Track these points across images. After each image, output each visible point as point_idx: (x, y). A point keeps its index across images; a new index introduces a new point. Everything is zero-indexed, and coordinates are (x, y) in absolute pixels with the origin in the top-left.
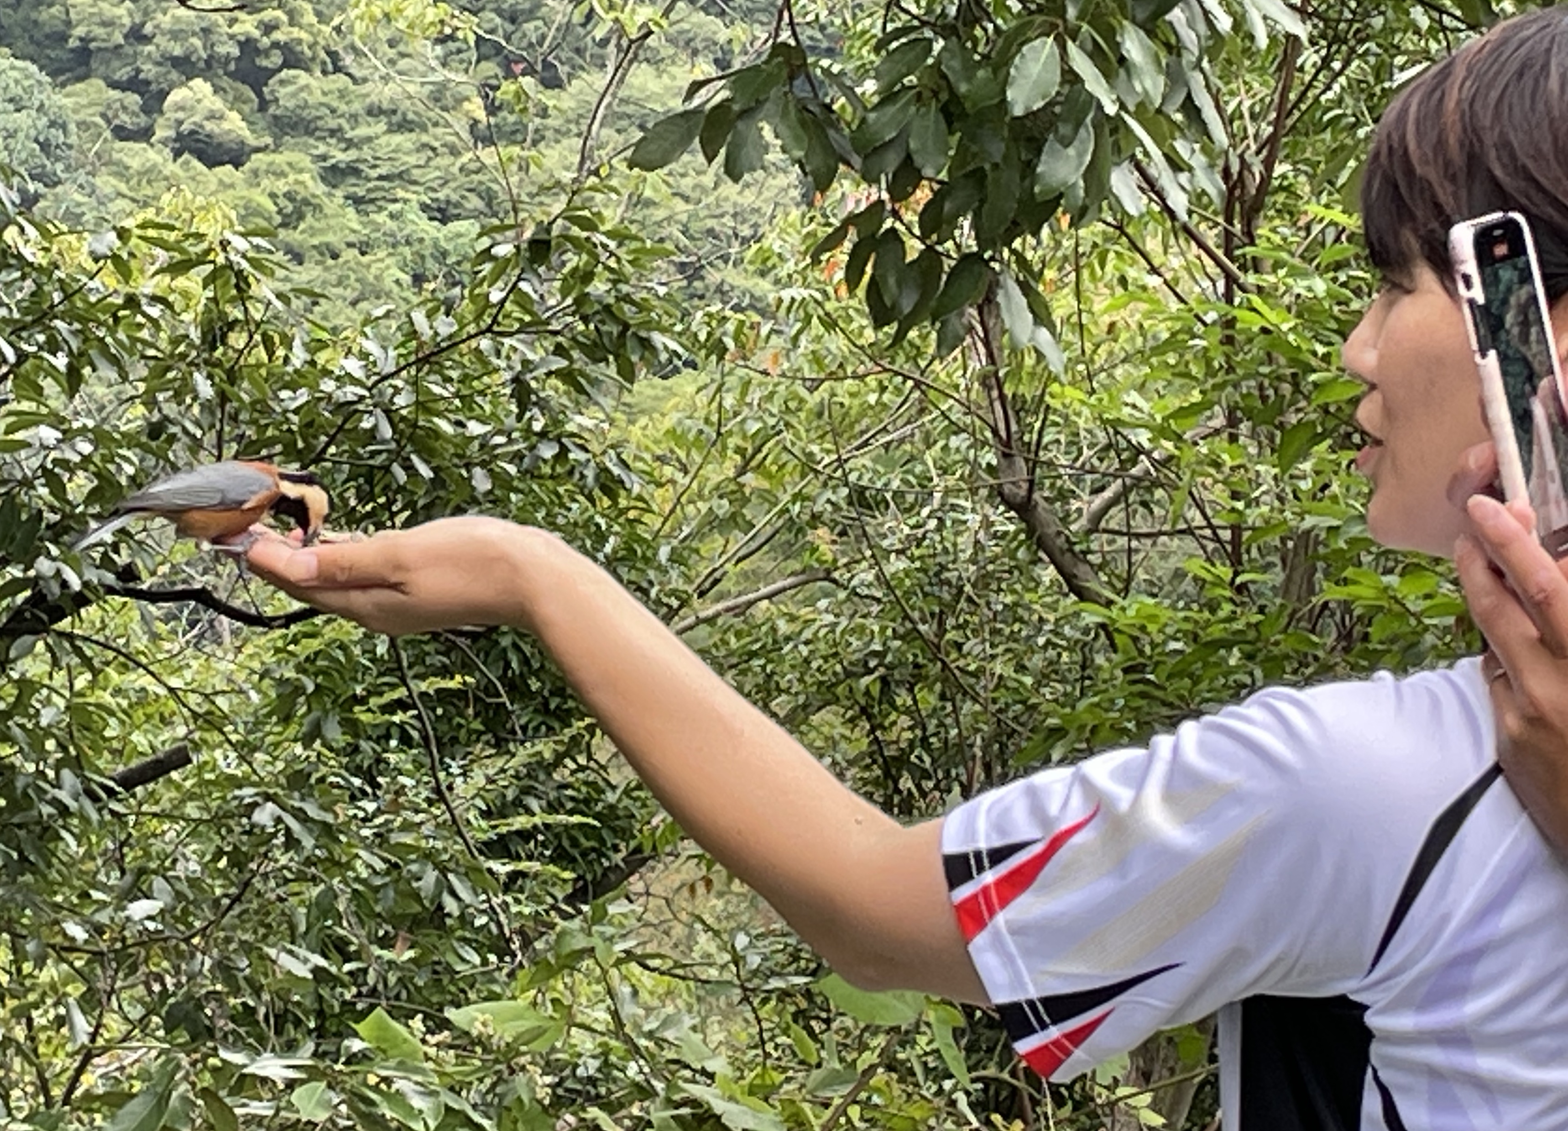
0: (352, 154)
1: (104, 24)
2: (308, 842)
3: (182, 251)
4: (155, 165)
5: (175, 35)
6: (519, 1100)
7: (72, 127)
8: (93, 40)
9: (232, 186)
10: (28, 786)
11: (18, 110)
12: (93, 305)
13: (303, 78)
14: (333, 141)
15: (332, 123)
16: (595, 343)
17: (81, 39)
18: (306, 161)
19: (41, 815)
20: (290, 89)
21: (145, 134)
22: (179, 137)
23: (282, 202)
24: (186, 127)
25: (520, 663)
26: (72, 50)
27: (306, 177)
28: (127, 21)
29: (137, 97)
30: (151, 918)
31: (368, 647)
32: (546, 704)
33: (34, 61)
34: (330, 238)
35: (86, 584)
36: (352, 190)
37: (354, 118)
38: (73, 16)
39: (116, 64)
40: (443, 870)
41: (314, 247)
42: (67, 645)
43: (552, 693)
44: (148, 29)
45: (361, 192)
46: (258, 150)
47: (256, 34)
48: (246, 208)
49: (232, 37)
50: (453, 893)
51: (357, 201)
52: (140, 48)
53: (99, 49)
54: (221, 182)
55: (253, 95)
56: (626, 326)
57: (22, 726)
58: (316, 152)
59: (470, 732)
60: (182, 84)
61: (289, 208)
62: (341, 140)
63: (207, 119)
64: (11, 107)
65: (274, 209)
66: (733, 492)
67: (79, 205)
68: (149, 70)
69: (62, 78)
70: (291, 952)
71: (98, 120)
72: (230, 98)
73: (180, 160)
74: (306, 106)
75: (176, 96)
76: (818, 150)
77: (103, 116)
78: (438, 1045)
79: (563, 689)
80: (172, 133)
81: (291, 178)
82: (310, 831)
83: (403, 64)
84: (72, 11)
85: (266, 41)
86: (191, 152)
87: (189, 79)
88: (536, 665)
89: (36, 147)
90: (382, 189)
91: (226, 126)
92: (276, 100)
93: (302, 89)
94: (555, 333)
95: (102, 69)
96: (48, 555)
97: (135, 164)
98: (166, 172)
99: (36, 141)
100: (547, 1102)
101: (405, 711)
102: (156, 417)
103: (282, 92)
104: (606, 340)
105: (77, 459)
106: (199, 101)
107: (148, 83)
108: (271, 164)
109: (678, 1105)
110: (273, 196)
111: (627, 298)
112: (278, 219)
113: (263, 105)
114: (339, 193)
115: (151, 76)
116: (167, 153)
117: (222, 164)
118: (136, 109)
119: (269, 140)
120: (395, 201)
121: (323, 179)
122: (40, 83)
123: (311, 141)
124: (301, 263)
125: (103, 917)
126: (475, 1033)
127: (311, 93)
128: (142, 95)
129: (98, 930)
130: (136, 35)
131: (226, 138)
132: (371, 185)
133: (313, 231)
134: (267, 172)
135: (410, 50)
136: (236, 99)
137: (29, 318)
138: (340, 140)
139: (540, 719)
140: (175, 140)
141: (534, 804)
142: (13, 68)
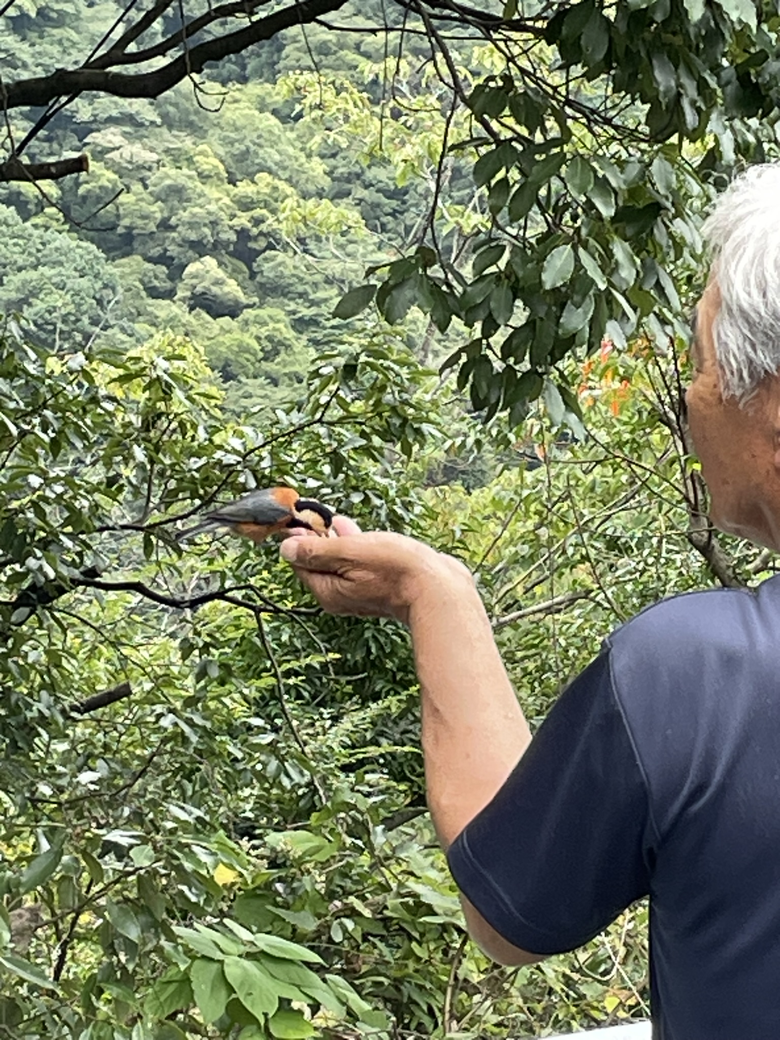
0: (314, 311)
1: (143, 217)
2: (194, 739)
3: (126, 368)
4: (176, 316)
5: (192, 225)
6: (306, 891)
7: (120, 290)
8: (136, 228)
9: (229, 332)
10: (18, 700)
11: (81, 277)
12: (70, 401)
13: (281, 256)
14: (300, 301)
15: (300, 289)
16: (385, 430)
17: (126, 227)
18: (281, 315)
19: (26, 718)
20: (272, 264)
21: (169, 294)
22: (194, 296)
23: (265, 343)
24: (199, 289)
25: (377, 650)
26: (120, 235)
27: (280, 326)
28: (158, 216)
29: (164, 268)
30: (92, 783)
31: (277, 636)
32: (394, 676)
33: (93, 242)
34: (296, 368)
35: (59, 576)
36: (313, 335)
37: (315, 285)
38: (121, 211)
39: (151, 244)
40: (282, 760)
41: (285, 374)
42: (48, 614)
43: (399, 670)
44: (173, 221)
45: (319, 336)
46: (248, 306)
47: (249, 225)
48: (239, 346)
49: (231, 228)
50: (288, 775)
51: (316, 343)
52: (168, 234)
53: (139, 235)
54: (222, 328)
55: (245, 268)
56: (405, 420)
57: (16, 663)
58: (287, 308)
59: (344, 694)
60: (196, 260)
61: (269, 347)
62: (307, 300)
63: (213, 284)
64: (77, 274)
65: (258, 348)
66: (532, 541)
67: (123, 342)
68: (173, 250)
69: (112, 254)
70: (182, 808)
71: (137, 283)
72: (229, 270)
73: (194, 312)
74: (282, 276)
75: (191, 269)
76: (440, 308)
77: (141, 281)
78: (257, 856)
79: (406, 666)
80: (188, 294)
81: (271, 325)
82: (196, 733)
83: (350, 248)
84: (121, 209)
85: (255, 231)
86: (202, 307)
87: (201, 256)
88: (388, 650)
89: (94, 301)
90: (334, 334)
91: (226, 289)
92: (262, 272)
93: (280, 264)
94: (361, 424)
95: (141, 248)
96: (35, 557)
97: (162, 314)
98: (184, 321)
99: (94, 298)
100: (323, 892)
101: (296, 677)
102: (112, 473)
103: (266, 266)
104: (392, 429)
105: (53, 496)
106: (208, 272)
107: (172, 258)
108: (256, 316)
109: (403, 896)
110: (258, 338)
111: (405, 402)
112: (261, 355)
113: (253, 275)
114: (305, 337)
115: (174, 254)
116: (185, 308)
117: (223, 315)
118: (164, 276)
119: (256, 300)
120: (342, 343)
121: (293, 327)
122: (96, 257)
123: (286, 301)
124: (276, 386)
125: (63, 782)
126: (279, 849)
127: (286, 267)
128: (168, 268)
129: (61, 790)
130: (165, 225)
131: (226, 298)
132: (325, 332)
133: (285, 364)
134: (255, 322)
135: (355, 238)
136: (234, 271)
137: (30, 409)
138: (305, 301)
139: (390, 686)
140: (190, 299)
141: (384, 741)
142: (78, 247)
